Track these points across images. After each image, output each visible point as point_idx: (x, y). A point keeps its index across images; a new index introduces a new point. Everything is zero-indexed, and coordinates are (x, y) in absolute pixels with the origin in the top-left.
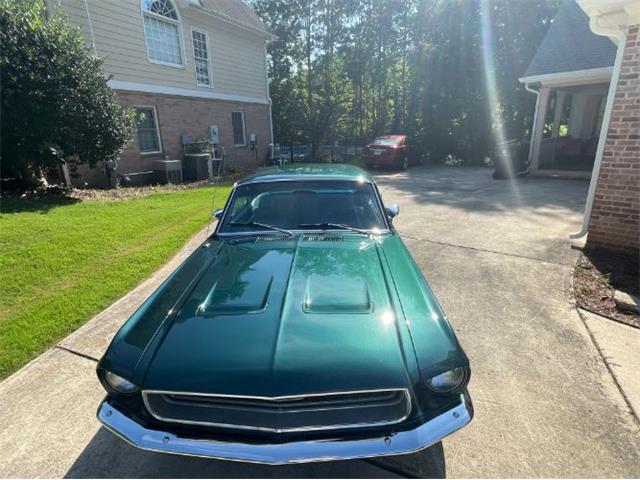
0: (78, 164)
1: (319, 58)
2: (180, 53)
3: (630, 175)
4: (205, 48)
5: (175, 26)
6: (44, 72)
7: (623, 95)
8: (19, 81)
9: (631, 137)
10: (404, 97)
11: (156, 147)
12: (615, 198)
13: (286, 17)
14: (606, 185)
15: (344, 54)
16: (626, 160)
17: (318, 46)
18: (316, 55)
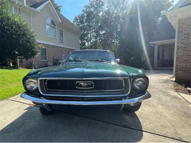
0: (23, 59)
1: (94, 41)
2: (55, 32)
3: (185, 58)
4: (63, 34)
5: (55, 28)
6: (17, 31)
7: (179, 37)
8: (10, 33)
9: (184, 48)
10: (117, 52)
11: (46, 59)
12: (182, 65)
13: (85, 31)
14: (179, 62)
15: (100, 40)
16: (183, 54)
17: (93, 38)
18: (93, 40)
